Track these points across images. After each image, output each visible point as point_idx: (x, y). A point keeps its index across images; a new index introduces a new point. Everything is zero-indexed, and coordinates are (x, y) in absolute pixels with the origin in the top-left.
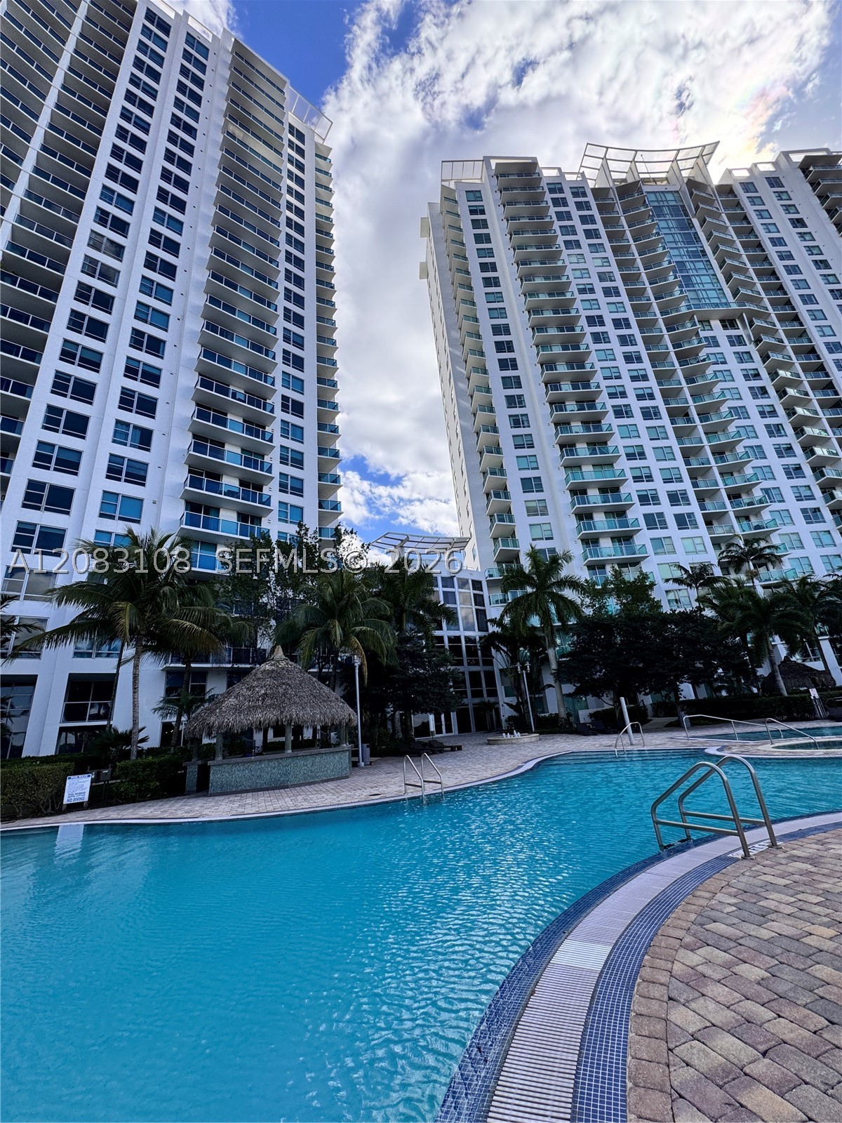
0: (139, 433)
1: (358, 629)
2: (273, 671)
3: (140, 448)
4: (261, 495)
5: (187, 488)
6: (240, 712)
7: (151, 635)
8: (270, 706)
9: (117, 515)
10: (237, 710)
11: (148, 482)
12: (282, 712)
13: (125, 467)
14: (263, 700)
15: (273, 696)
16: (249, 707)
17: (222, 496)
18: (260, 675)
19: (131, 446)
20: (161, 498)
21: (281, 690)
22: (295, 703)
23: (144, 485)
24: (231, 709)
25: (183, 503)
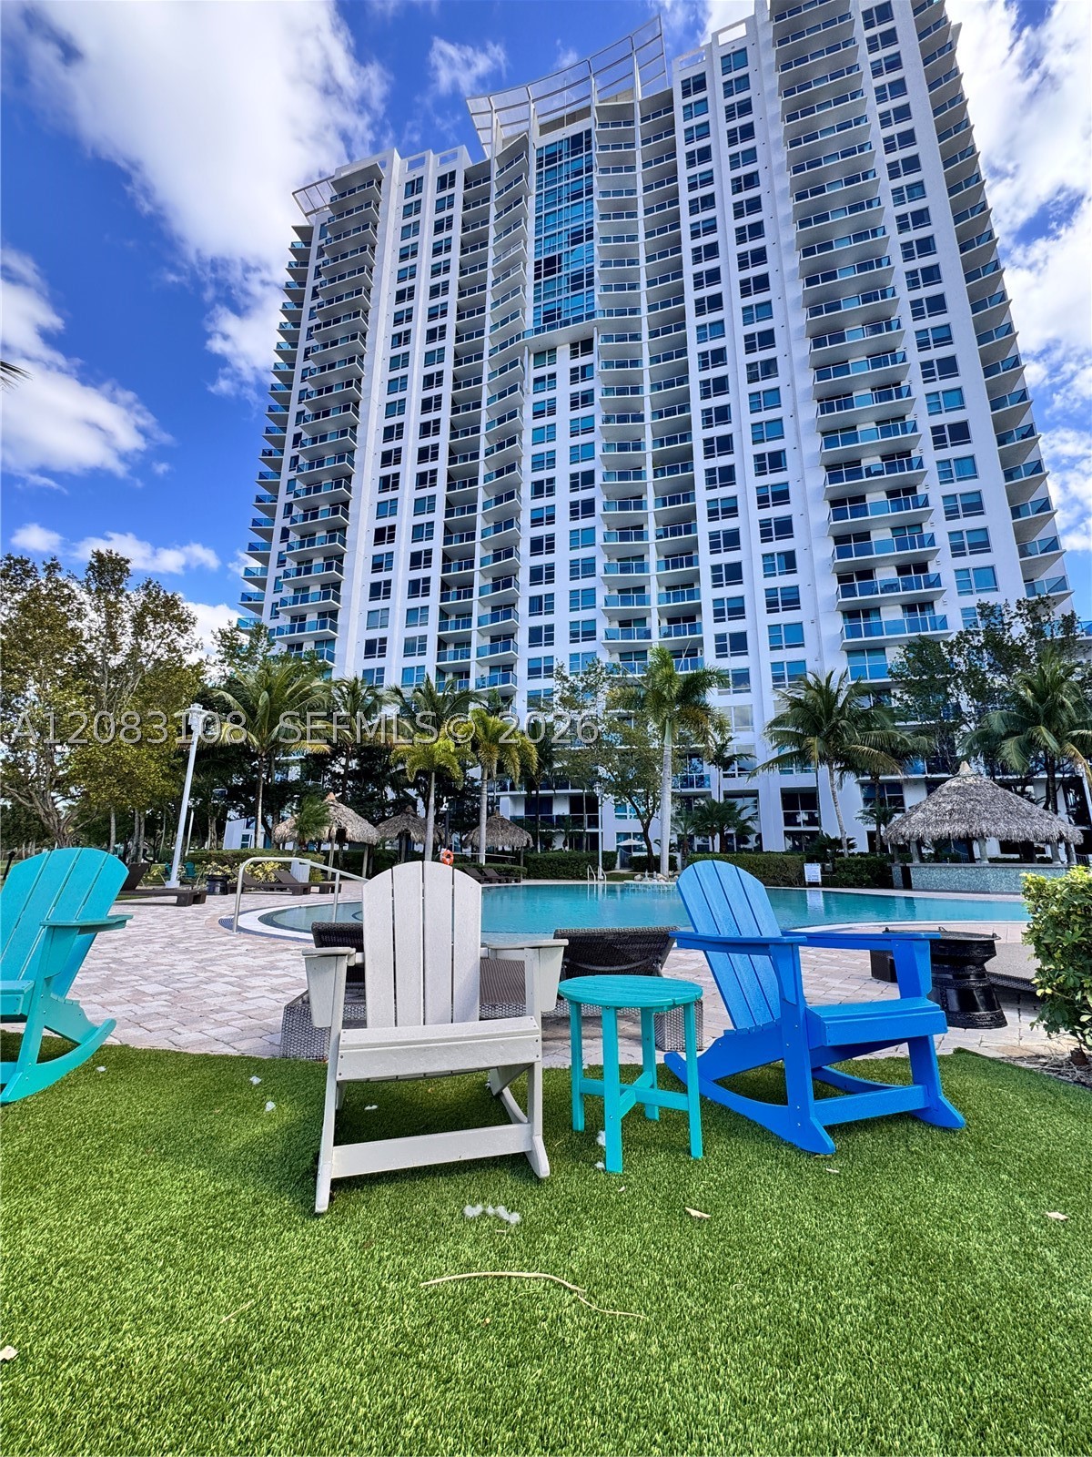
0: (783, 557)
1: (1075, 733)
2: (959, 787)
3: (788, 573)
4: (926, 578)
5: (841, 600)
6: (928, 825)
7: (838, 758)
8: (958, 820)
9: (784, 644)
10: (926, 822)
11: (802, 604)
12: (971, 827)
13: (779, 597)
14: (951, 814)
15: (960, 812)
16: (937, 821)
17: (880, 595)
18: (945, 792)
19: (780, 574)
20: (817, 617)
21: (968, 806)
22: (985, 818)
23: (799, 608)
24: (919, 822)
25: (840, 615)
